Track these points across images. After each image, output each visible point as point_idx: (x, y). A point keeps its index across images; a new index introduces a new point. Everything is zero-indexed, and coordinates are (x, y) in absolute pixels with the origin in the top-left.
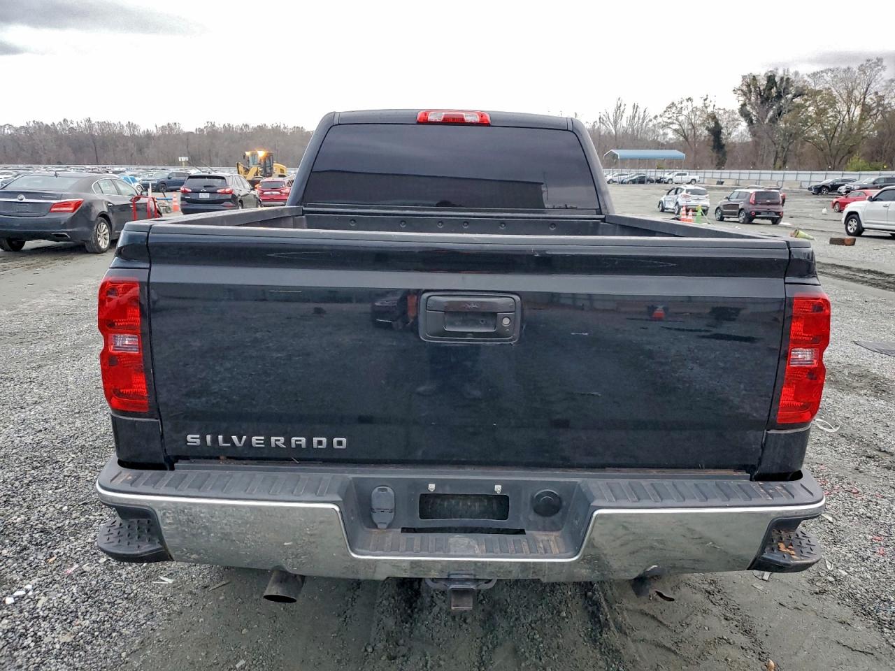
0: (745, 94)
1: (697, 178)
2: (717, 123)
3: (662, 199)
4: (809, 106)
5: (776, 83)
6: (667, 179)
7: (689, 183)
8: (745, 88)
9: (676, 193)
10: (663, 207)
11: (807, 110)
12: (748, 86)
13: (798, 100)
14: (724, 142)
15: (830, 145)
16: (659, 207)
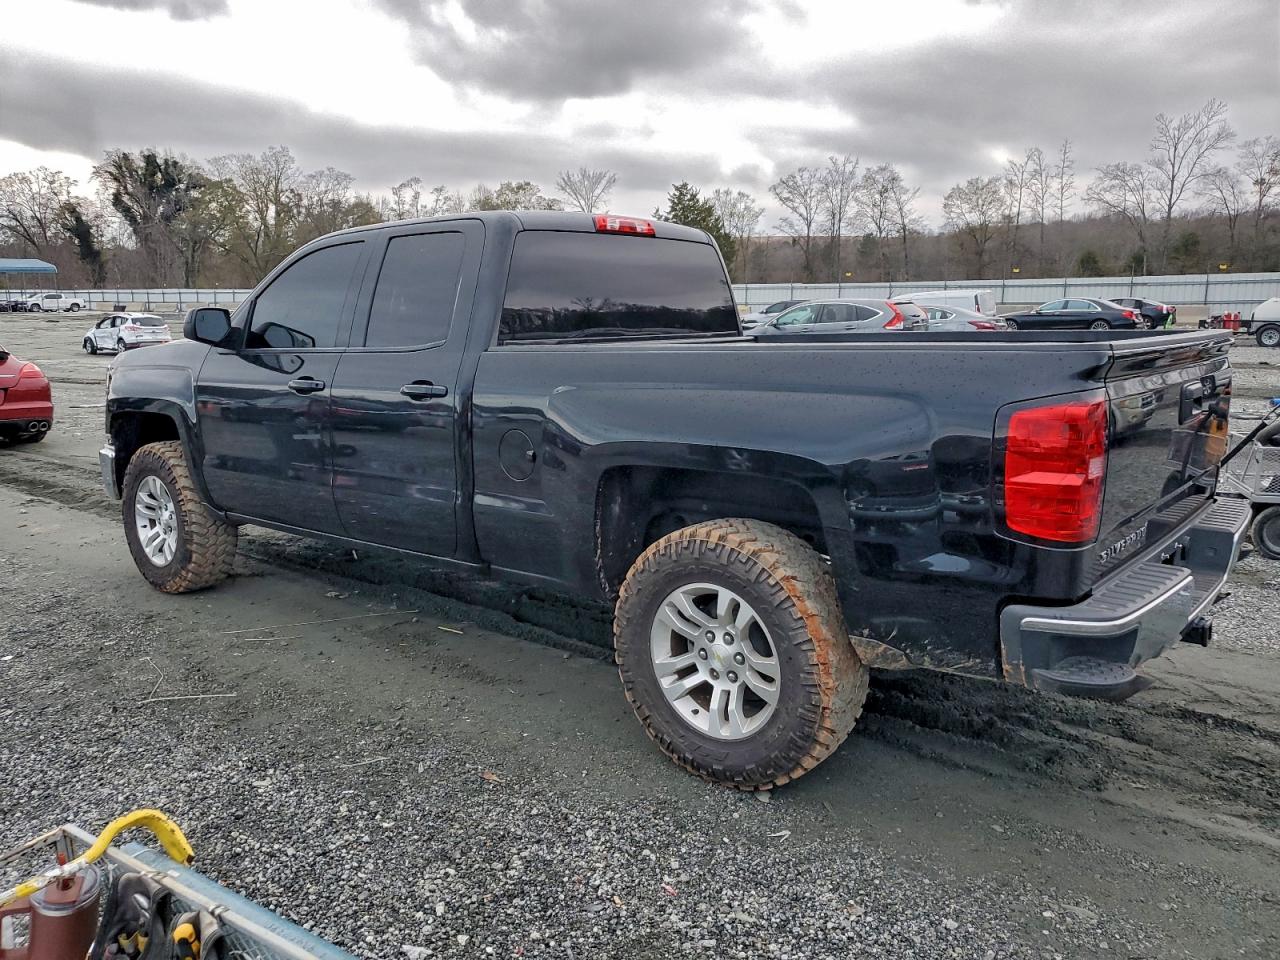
0: (116, 179)
1: (79, 301)
2: (78, 219)
3: (89, 334)
4: (210, 202)
5: (159, 166)
6: (29, 304)
7: (67, 310)
8: (112, 169)
9: (113, 325)
10: (93, 346)
11: (207, 206)
12: (119, 167)
13: (194, 194)
14: (96, 246)
15: (255, 254)
16: (85, 346)
